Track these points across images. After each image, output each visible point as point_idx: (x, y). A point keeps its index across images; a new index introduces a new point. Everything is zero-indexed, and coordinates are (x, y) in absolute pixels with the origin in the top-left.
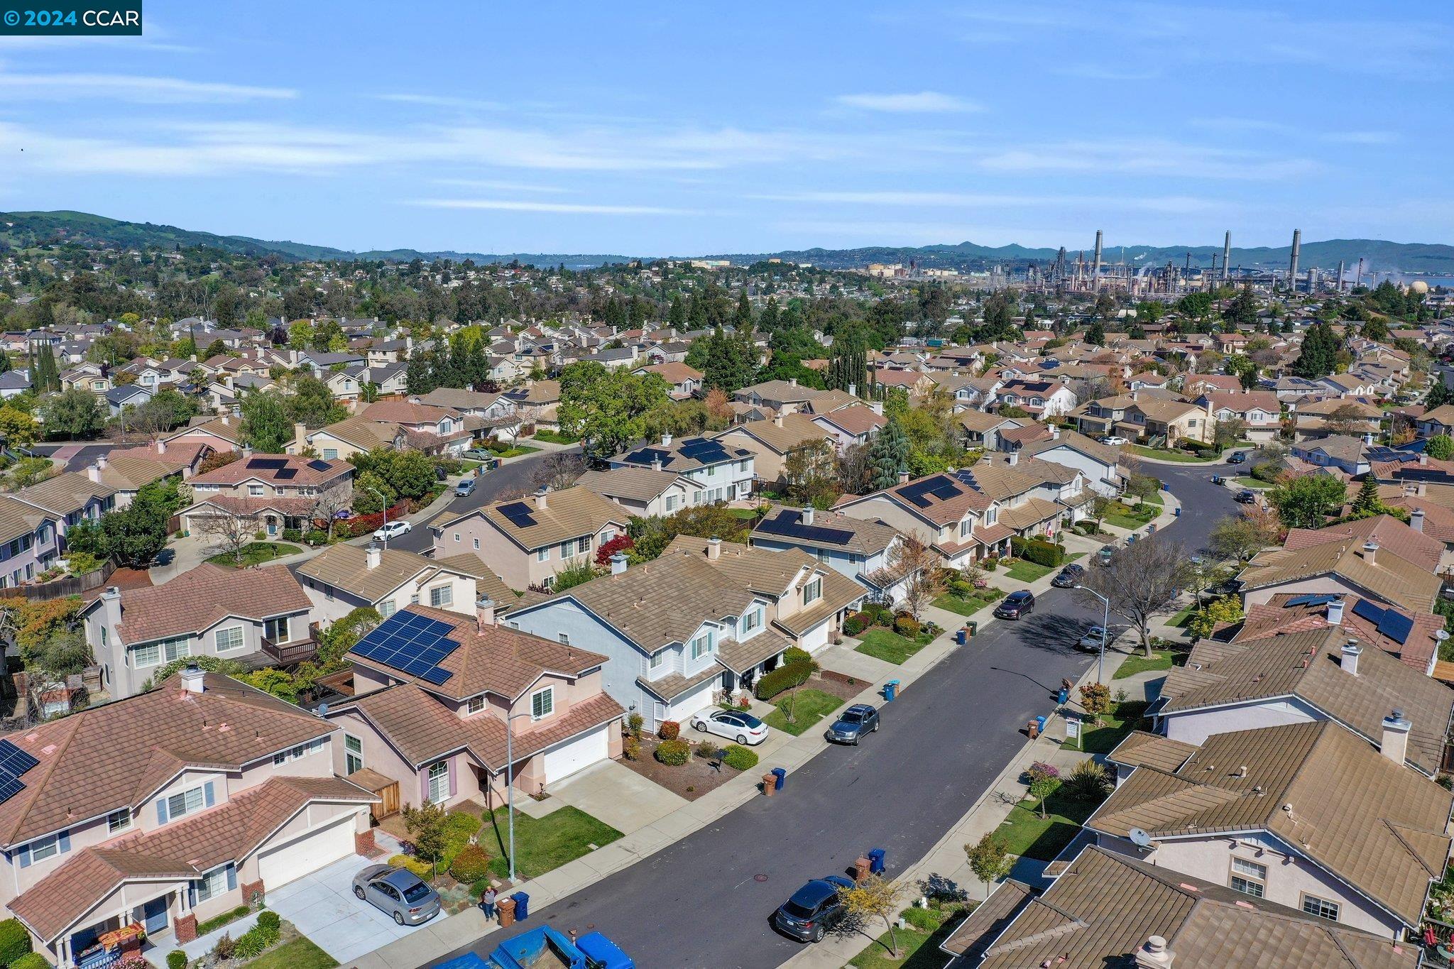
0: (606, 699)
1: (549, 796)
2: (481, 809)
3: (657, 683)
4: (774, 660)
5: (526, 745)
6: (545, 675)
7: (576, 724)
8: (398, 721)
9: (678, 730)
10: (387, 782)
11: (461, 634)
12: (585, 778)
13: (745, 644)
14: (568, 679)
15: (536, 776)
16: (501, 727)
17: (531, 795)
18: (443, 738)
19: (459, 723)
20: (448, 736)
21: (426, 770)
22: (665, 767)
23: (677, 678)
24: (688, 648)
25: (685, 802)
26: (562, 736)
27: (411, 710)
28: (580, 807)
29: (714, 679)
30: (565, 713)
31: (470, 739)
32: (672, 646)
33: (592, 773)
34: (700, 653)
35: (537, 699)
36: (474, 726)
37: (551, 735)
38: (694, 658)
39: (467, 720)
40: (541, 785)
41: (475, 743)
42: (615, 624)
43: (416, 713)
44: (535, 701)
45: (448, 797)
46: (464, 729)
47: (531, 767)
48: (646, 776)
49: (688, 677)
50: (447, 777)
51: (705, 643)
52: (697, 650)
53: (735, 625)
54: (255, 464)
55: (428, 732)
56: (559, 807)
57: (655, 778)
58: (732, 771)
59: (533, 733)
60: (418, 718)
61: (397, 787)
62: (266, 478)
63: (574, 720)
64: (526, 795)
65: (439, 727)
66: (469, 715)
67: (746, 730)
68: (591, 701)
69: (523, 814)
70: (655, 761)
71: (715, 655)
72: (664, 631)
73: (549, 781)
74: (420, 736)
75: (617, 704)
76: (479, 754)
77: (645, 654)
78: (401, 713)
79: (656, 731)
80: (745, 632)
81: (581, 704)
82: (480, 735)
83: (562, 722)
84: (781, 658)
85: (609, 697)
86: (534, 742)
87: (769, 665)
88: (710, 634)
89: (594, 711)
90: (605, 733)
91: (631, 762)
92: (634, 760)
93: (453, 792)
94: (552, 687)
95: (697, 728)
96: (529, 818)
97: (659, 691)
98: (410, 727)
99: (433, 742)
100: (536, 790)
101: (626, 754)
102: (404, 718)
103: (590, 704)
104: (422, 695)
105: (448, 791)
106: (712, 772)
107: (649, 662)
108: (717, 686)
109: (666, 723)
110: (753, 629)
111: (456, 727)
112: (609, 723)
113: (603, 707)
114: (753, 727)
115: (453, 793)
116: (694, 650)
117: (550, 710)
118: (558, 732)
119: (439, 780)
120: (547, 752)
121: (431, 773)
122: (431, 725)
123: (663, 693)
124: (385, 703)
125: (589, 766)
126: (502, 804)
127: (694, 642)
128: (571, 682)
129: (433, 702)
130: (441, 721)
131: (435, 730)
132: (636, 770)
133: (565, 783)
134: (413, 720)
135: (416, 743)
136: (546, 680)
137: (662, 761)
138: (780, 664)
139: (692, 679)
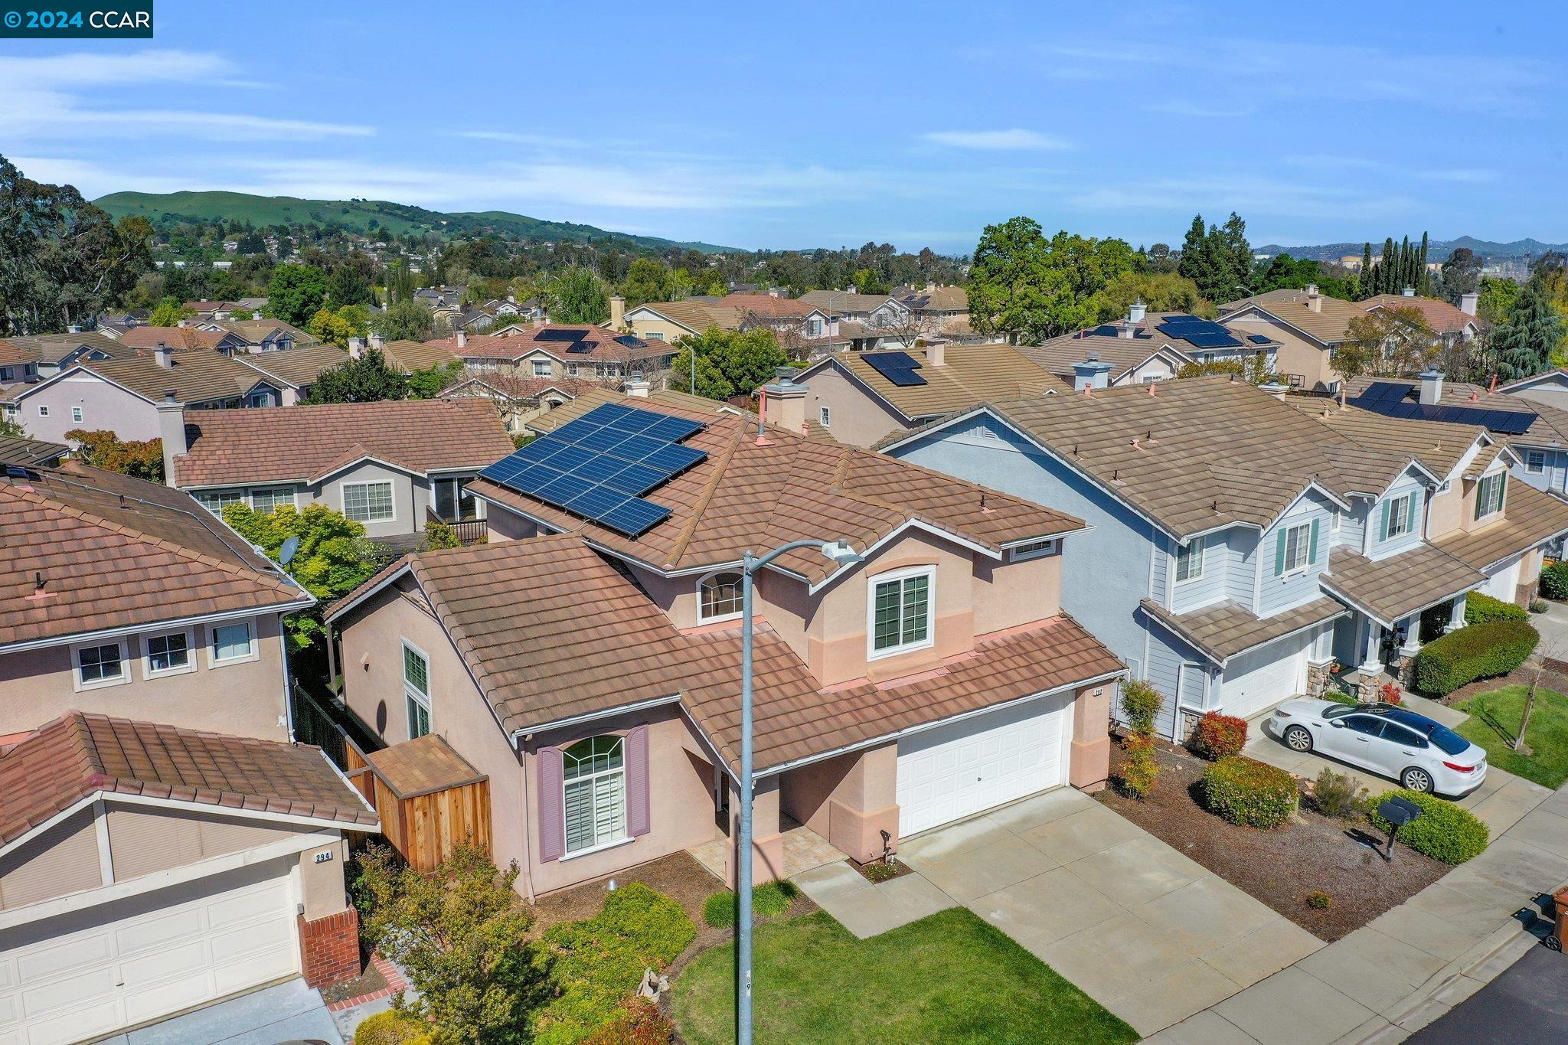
0: (1069, 629)
1: (904, 870)
2: (713, 883)
3: (1189, 619)
4: (1445, 611)
5: (847, 719)
6: (913, 532)
7: (991, 682)
8: (504, 612)
9: (1243, 739)
10: (462, 775)
11: (715, 439)
12: (1008, 831)
13: (1384, 564)
14: (975, 556)
15: (870, 809)
16: (784, 662)
17: (854, 863)
18: (614, 670)
19: (669, 639)
20: (632, 666)
21: (555, 755)
22: (1226, 828)
23: (1239, 616)
24: (1266, 548)
25: (1315, 942)
26: (952, 706)
27: (549, 591)
28: (994, 918)
29: (1314, 635)
30: (963, 650)
31: (692, 682)
32: (1228, 537)
33: (1026, 820)
34: (1291, 564)
35: (887, 595)
36: (709, 651)
37: (920, 700)
38: (1278, 572)
39: (696, 634)
40: (885, 836)
41: (702, 696)
42: (1093, 471)
43: (561, 602)
44: (880, 601)
45: (621, 838)
46: (681, 656)
47: (859, 783)
48: (1180, 847)
49: (1263, 616)
50: (621, 783)
51: (1303, 543)
52: (1287, 558)
53: (1363, 518)
54: (547, 336)
55: (578, 650)
56: (931, 907)
57: (1204, 855)
58: (1421, 865)
59: (870, 690)
60: (561, 614)
61: (485, 792)
62: (557, 352)
63: (988, 670)
64: (839, 859)
65: (612, 643)
66: (701, 621)
67: (1432, 757)
68: (1033, 630)
69: (823, 918)
70: (1195, 809)
71: (1322, 577)
72: (1211, 501)
73: (907, 826)
74: (550, 656)
75: (1101, 647)
76: (706, 727)
77: (1163, 542)
78: (519, 596)
79: (1180, 736)
80: (1382, 539)
81: (1007, 635)
82: (720, 676)
83: (954, 670)
84: (1460, 610)
85: (1078, 628)
86: (871, 713)
87: (1433, 621)
88: (1316, 522)
89: (1039, 656)
90: (1062, 720)
91: (1130, 803)
92: (1140, 798)
93: (639, 825)
94: (930, 571)
95: (1283, 741)
96: (838, 931)
97: (1196, 635)
98: (531, 633)
99: (586, 676)
100: (869, 848)
101: (1116, 782)
102: (524, 608)
103: (1027, 637)
104: (592, 561)
105: (623, 822)
106: (1367, 860)
107: (1173, 563)
108: (1320, 653)
109: (1212, 716)
110: (1398, 536)
111: (660, 647)
112: (1078, 693)
113: (1062, 648)
114: (1451, 753)
115: (639, 829)
116: (1280, 554)
117: (922, 635)
118: (940, 695)
119: (597, 789)
120: (907, 746)
121: (569, 763)
122: (592, 634)
123: (1207, 642)
124: (485, 566)
125: (1018, 801)
126: (768, 877)
127: (1282, 533)
128: (983, 567)
129: (614, 579)
130: (621, 628)
131: (597, 646)
132: (1147, 825)
133: (952, 839)
134: (546, 617)
135: (534, 673)
136: (912, 548)
137: (1218, 812)
138: (1458, 622)
139: (1272, 621)
